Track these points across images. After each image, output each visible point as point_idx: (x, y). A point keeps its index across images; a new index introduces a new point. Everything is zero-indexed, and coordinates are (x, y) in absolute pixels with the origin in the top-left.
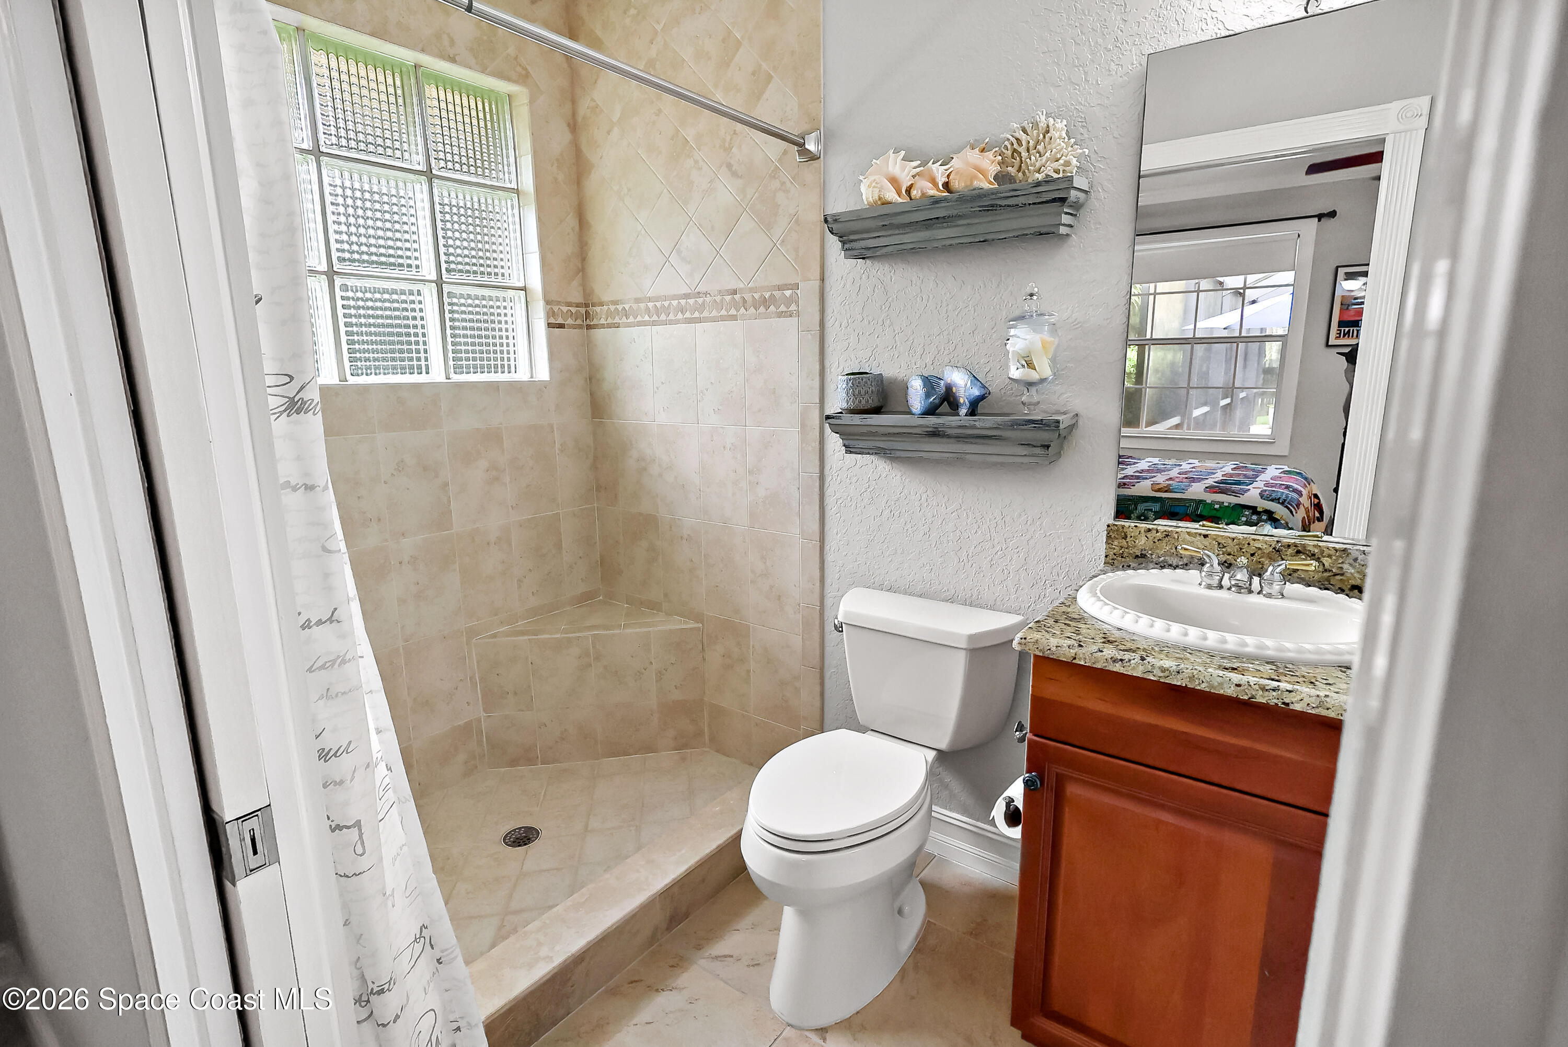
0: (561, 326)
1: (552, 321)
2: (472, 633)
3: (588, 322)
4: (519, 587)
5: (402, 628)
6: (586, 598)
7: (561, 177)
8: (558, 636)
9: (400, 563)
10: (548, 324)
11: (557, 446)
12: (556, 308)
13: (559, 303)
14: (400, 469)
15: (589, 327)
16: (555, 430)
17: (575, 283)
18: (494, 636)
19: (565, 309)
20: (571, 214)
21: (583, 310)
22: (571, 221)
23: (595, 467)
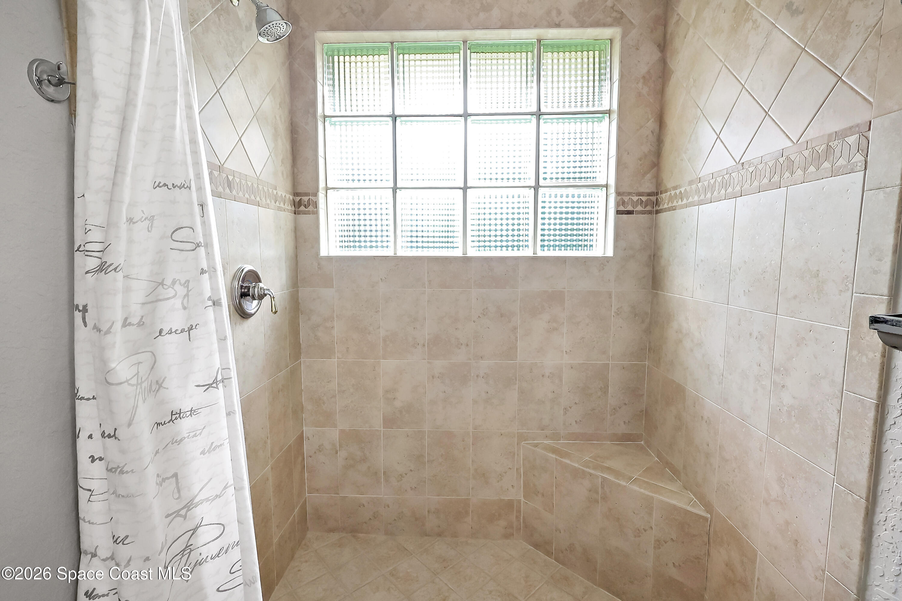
0: (629, 213)
1: (622, 208)
2: (522, 437)
3: (657, 208)
4: (565, 413)
5: (474, 419)
6: (626, 438)
7: (645, 91)
8: (576, 465)
9: (477, 376)
10: (617, 211)
11: (614, 309)
12: (626, 199)
13: (630, 194)
14: (485, 314)
15: (657, 212)
16: (613, 296)
17: (649, 176)
18: (536, 445)
19: (635, 198)
20: (652, 120)
21: (654, 198)
22: (651, 124)
23: (648, 331)
